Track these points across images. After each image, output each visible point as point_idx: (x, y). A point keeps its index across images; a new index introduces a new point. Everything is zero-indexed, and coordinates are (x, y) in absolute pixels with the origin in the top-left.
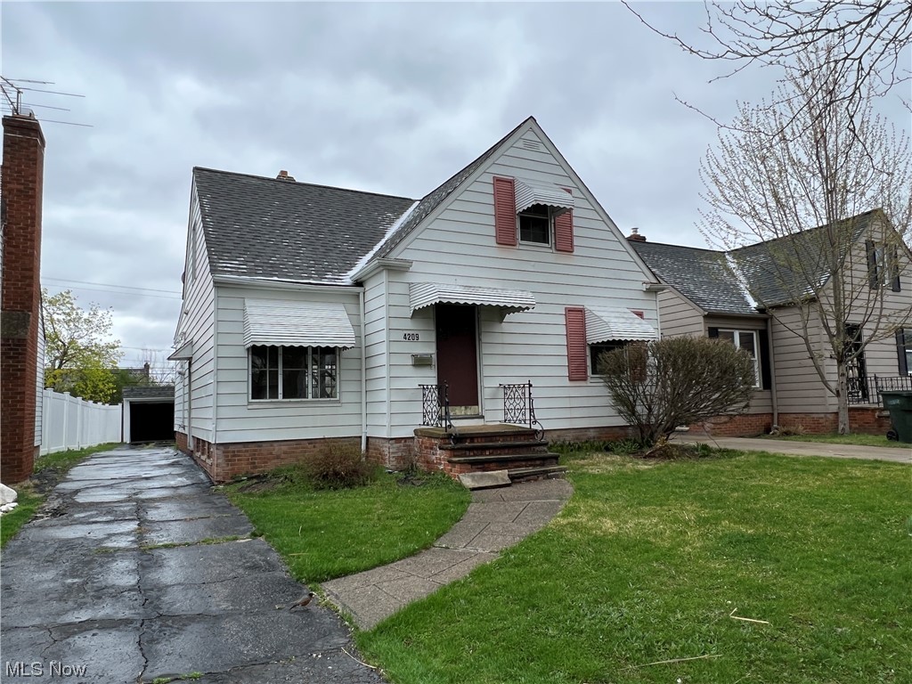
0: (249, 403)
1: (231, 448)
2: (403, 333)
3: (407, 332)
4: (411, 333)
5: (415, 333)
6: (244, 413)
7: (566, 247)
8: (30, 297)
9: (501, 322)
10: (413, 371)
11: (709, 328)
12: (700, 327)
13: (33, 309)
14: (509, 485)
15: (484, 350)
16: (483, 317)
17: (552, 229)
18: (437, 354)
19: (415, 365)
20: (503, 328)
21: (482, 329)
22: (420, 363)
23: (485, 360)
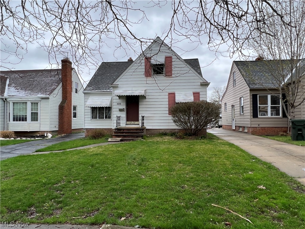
0: (91, 120)
1: (88, 130)
2: (117, 103)
3: (118, 103)
4: (119, 103)
5: (120, 103)
6: (90, 122)
7: (169, 74)
8: (67, 97)
9: (146, 98)
10: (119, 112)
11: (252, 94)
12: (249, 94)
13: (67, 99)
14: (119, 141)
15: (140, 106)
16: (140, 97)
17: (164, 70)
18: (127, 108)
19: (120, 111)
20: (147, 100)
21: (140, 101)
22: (121, 110)
23: (140, 109)
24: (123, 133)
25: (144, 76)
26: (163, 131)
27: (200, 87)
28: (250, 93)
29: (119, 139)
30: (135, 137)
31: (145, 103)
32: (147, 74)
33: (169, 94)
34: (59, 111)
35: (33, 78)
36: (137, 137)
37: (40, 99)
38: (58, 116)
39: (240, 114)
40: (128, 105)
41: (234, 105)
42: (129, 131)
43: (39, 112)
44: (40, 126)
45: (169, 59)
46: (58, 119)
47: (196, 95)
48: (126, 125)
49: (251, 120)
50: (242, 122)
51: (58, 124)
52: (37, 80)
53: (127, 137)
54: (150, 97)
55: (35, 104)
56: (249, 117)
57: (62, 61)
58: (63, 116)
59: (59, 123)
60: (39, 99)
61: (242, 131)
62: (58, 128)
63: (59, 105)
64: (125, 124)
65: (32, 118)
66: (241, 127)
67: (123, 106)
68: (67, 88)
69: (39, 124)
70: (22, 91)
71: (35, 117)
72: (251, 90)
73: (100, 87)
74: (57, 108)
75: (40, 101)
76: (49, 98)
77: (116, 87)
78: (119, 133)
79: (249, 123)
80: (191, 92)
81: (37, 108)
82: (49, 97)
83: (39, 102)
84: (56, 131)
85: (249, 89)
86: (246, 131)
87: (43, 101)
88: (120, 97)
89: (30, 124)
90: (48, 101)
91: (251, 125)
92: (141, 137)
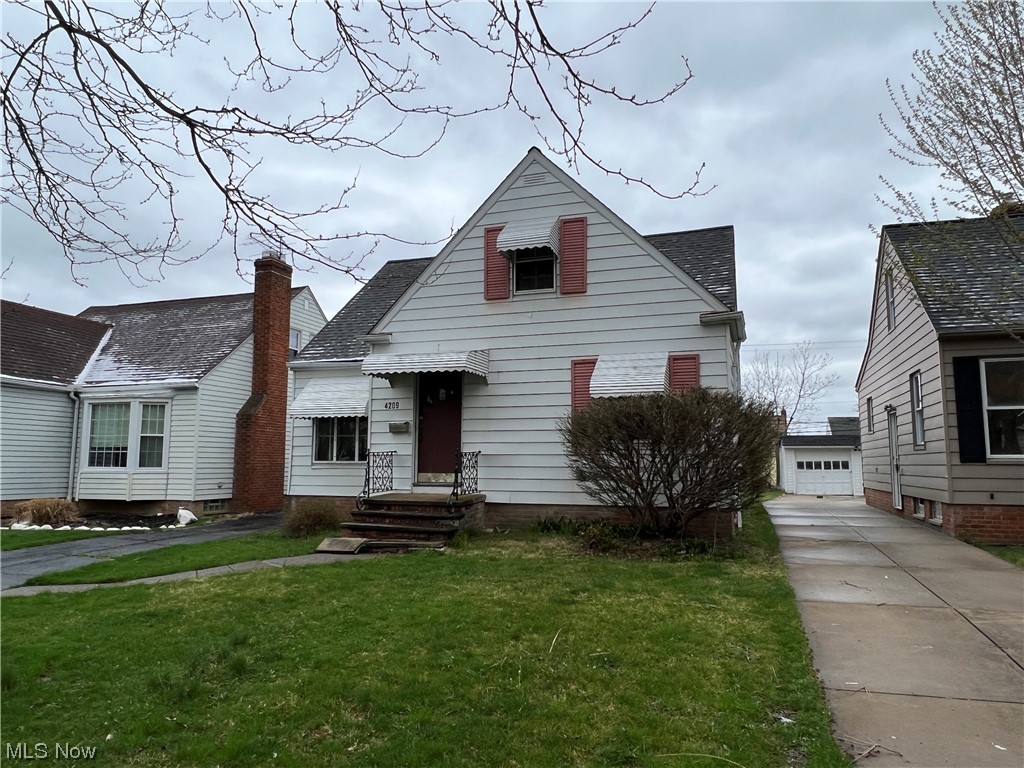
0: (313, 464)
1: (301, 500)
2: (384, 403)
3: (389, 401)
4: (392, 401)
5: (396, 401)
6: (308, 471)
7: (576, 287)
8: (267, 384)
9: (487, 384)
10: (390, 438)
11: (954, 359)
12: (937, 359)
13: (269, 392)
14: (352, 553)
15: (466, 414)
16: (466, 380)
17: (557, 270)
18: (420, 421)
19: (394, 433)
20: (490, 390)
21: (465, 393)
22: (397, 430)
23: (465, 426)
24: (383, 517)
25: (481, 299)
26: (551, 512)
27: (699, 332)
28: (943, 352)
29: (357, 541)
30: (422, 536)
31: (481, 402)
32: (495, 292)
33: (575, 364)
34: (238, 432)
35: (177, 326)
36: (429, 535)
37: (169, 391)
38: (233, 451)
39: (915, 443)
40: (423, 409)
41: (894, 405)
42: (409, 510)
43: (165, 435)
44: (167, 484)
45: (573, 230)
46: (233, 461)
47: (682, 366)
48: (414, 485)
49: (950, 472)
50: (923, 482)
51: (232, 476)
52: (184, 331)
53: (391, 535)
54: (503, 378)
55: (154, 409)
56: (943, 458)
57: (259, 264)
58: (249, 449)
59: (237, 471)
60: (169, 393)
61: (923, 520)
62: (231, 491)
63: (237, 411)
64: (410, 483)
65: (142, 456)
66: (922, 501)
67: (406, 415)
68: (267, 354)
69: (165, 476)
70: (130, 366)
71: (151, 452)
72: (945, 340)
73: (348, 347)
74: (232, 423)
75: (172, 398)
76: (196, 388)
77: (382, 344)
78: (368, 519)
79: (944, 484)
80: (660, 355)
81: (162, 424)
82: (197, 385)
83: (169, 401)
84: (223, 500)
85: (934, 335)
86: (938, 520)
87: (181, 398)
88: (395, 379)
89: (135, 476)
90: (194, 397)
91: (952, 497)
92: (442, 537)
